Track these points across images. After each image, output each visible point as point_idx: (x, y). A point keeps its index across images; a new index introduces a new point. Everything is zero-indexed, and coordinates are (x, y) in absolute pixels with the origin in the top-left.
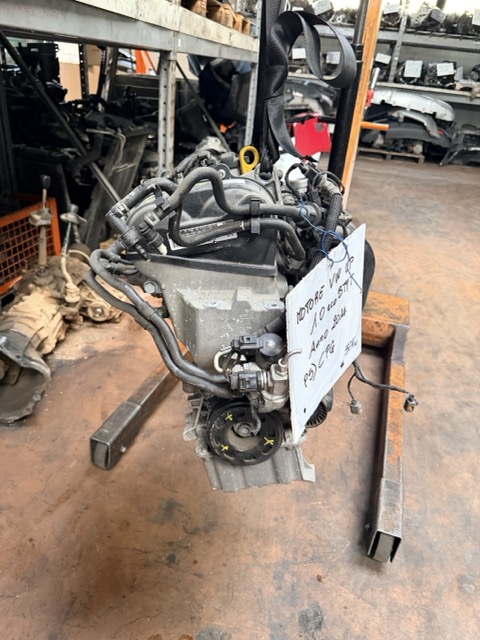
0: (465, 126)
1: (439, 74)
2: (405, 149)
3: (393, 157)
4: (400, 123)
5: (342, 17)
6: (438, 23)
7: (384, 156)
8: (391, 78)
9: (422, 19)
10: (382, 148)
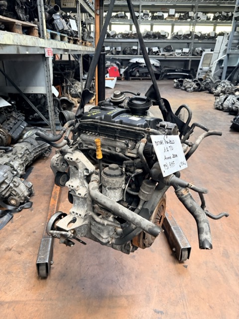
0: (165, 67)
1: (154, 51)
2: (146, 76)
3: (143, 79)
4: (143, 68)
5: (120, 35)
6: (150, 35)
7: (140, 79)
8: (139, 54)
9: (145, 35)
10: (139, 76)
